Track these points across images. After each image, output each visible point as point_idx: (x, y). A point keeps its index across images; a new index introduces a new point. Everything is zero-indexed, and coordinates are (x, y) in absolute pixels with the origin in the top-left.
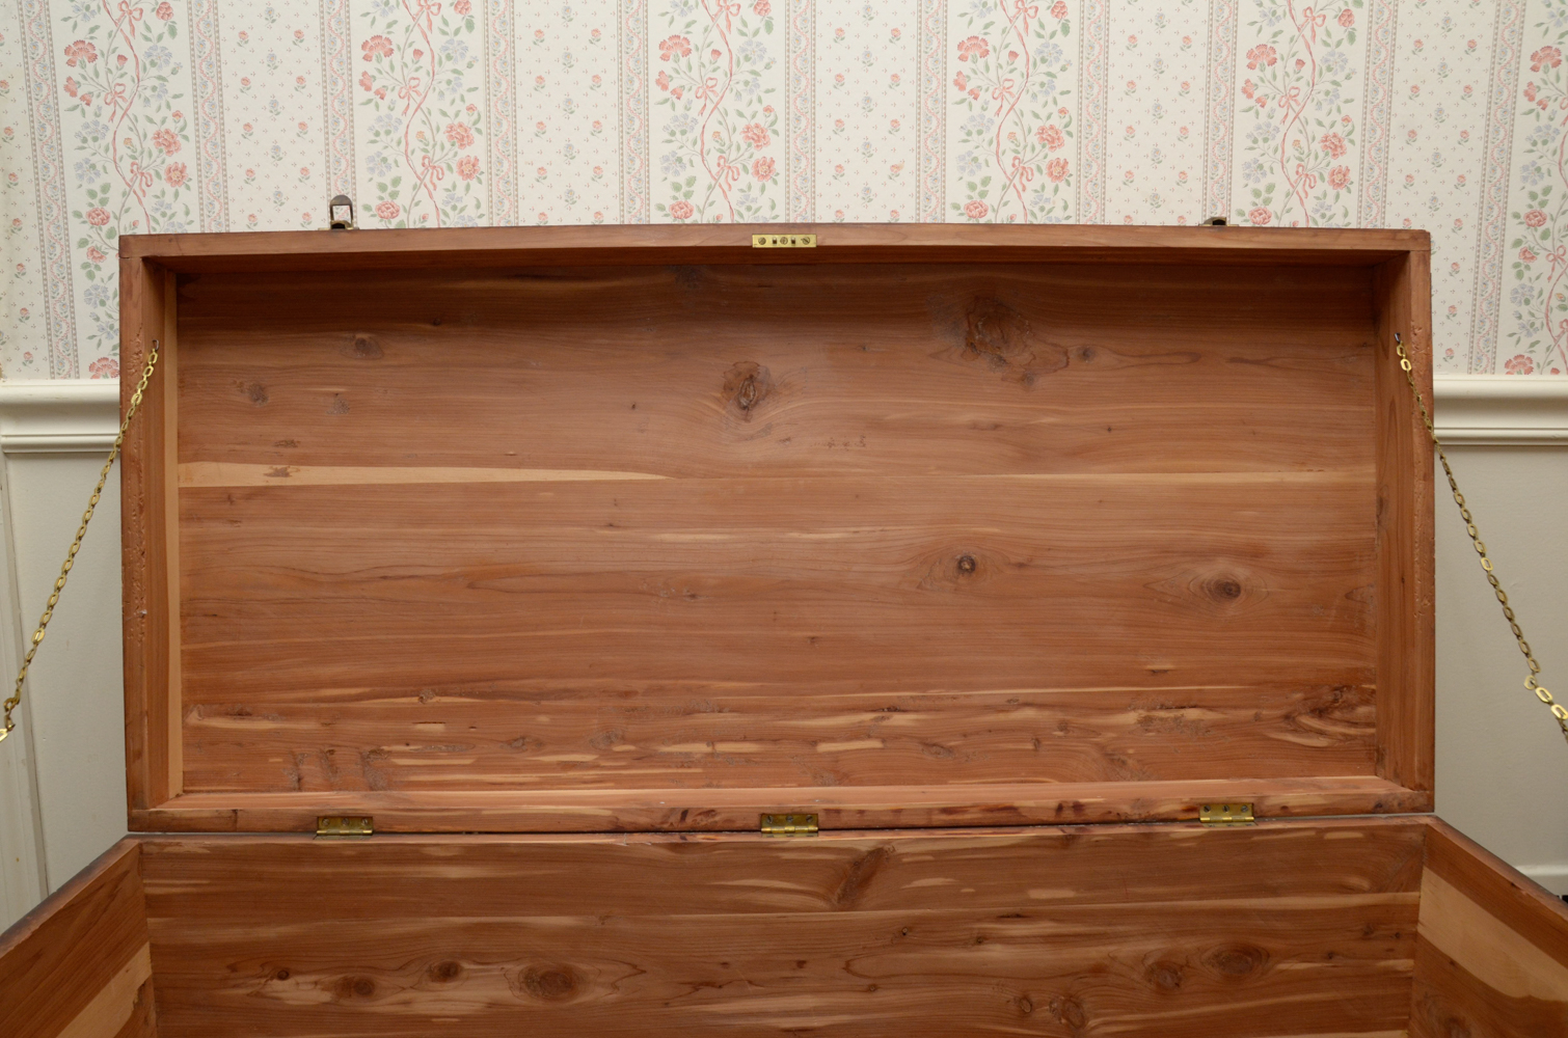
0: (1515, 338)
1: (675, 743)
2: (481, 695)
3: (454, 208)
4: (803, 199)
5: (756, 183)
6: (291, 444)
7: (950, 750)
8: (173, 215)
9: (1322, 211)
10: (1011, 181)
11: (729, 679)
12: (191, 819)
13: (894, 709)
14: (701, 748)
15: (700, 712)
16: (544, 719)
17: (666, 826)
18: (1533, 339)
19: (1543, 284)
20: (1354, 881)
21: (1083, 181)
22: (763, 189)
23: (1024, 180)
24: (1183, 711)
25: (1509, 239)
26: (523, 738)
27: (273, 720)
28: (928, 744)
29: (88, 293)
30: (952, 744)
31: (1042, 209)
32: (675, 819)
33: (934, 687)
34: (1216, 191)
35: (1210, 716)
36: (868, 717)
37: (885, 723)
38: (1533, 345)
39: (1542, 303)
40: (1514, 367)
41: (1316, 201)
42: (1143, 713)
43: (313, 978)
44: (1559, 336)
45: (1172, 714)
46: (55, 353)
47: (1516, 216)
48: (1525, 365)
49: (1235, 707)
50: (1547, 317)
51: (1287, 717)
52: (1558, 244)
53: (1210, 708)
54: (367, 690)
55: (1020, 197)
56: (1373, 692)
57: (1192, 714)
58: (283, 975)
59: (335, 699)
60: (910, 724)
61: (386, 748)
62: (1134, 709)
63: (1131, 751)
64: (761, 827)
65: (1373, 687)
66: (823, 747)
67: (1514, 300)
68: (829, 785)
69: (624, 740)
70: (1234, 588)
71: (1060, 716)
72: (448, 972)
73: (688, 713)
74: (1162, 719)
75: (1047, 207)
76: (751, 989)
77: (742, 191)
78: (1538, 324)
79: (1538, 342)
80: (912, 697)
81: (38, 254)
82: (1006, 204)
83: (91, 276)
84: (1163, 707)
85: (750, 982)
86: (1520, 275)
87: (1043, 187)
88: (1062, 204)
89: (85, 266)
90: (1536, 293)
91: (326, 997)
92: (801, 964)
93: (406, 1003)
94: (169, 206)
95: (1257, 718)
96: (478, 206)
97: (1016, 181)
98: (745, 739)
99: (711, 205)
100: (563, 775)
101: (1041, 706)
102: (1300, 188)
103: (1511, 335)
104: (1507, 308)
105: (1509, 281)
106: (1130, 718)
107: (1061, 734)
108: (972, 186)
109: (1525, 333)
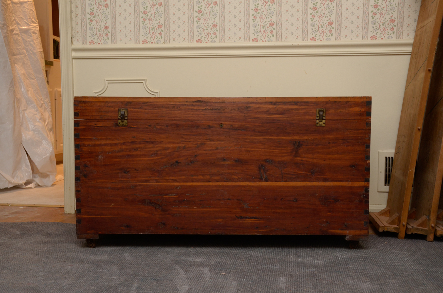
0: (372, 32)
4: (223, 9)
5: (214, 6)
8: (106, 13)
9: (328, 7)
10: (263, 4)
18: (377, 32)
19: (378, 20)
21: (278, 3)
22: (215, 7)
23: (266, 4)
25: (370, 11)
29: (89, 28)
31: (269, 9)
34: (305, 4)
38: (377, 33)
39: (378, 24)
40: (372, 38)
41: (327, 5)
44: (383, 31)
46: (83, 40)
47: (372, 6)
48: (375, 37)
50: (380, 27)
52: (382, 11)
55: (265, 7)
67: (372, 24)
75: (270, 9)
77: (211, 8)
78: (378, 29)
79: (378, 33)
81: (81, 21)
82: (262, 9)
83: (90, 25)
86: (373, 18)
87: (270, 5)
88: (273, 8)
89: (89, 23)
90: (377, 22)
94: (105, 12)
96: (162, 11)
97: (264, 4)
99: (205, 10)
102: (323, 3)
103: (371, 31)
104: (370, 26)
105: (371, 20)
108: (255, 5)
109: (375, 31)
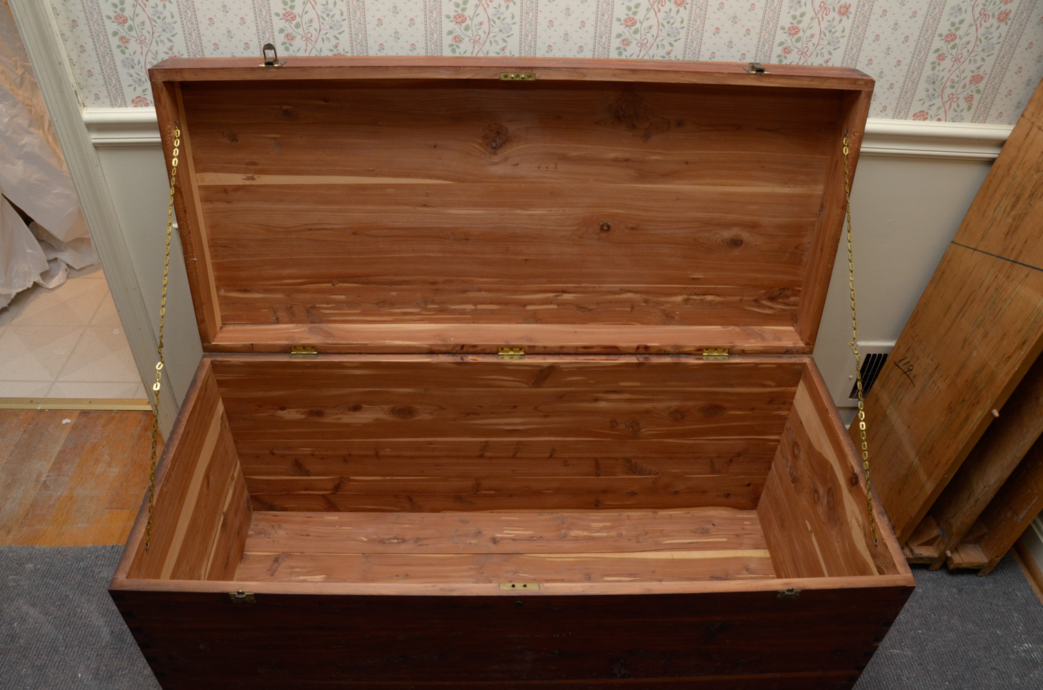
0: (922, 102)
1: (458, 304)
2: (362, 283)
3: (328, 15)
4: (531, 14)
5: (503, 4)
6: (254, 164)
7: (590, 310)
8: (164, 18)
9: (830, 29)
10: (652, 6)
11: (483, 277)
12: (232, 348)
13: (564, 292)
14: (471, 307)
15: (469, 291)
16: (394, 293)
17: (454, 351)
18: (931, 103)
19: (946, 74)
20: (769, 383)
21: (694, 7)
22: (507, 7)
23: (660, 5)
24: (705, 296)
25: (933, 48)
26: (384, 301)
27: (261, 293)
28: (579, 307)
29: (123, 61)
30: (592, 307)
31: (668, 22)
32: (458, 349)
33: (583, 283)
34: (770, 15)
35: (718, 299)
36: (551, 295)
37: (560, 298)
38: (931, 106)
39: (942, 84)
40: (918, 117)
41: (828, 23)
42: (686, 297)
43: (296, 410)
44: (946, 102)
45: (699, 298)
46: (111, 94)
47: (940, 35)
48: (924, 116)
49: (732, 295)
50: (942, 91)
51: (756, 301)
52: (960, 52)
53: (718, 295)
54: (306, 280)
55: (656, 15)
56: (800, 291)
57: (709, 298)
58: (283, 409)
59: (291, 284)
60: (572, 298)
61: (317, 306)
62: (681, 295)
63: (677, 313)
64: (498, 352)
65: (800, 289)
66: (529, 308)
67: (927, 81)
68: (531, 323)
69: (433, 303)
70: (739, 242)
71: (645, 296)
72: (356, 408)
73: (464, 291)
74: (694, 300)
75: (672, 21)
76: (492, 415)
77: (495, 8)
78: (936, 95)
79: (933, 104)
80: (573, 287)
81: (91, 41)
82: (647, 19)
83: (123, 52)
84: (696, 294)
85: (492, 413)
86: (933, 68)
87: (670, 10)
88: (680, 20)
89: (119, 47)
90: (939, 79)
91: (303, 417)
92: (515, 407)
93: (339, 419)
94: (161, 13)
95: (741, 300)
96: (342, 14)
97: (655, 6)
98: (491, 303)
99: (477, 16)
100: (404, 317)
101: (636, 292)
102: (820, 16)
103: (920, 100)
104: (923, 85)
105: (927, 71)
106: (679, 299)
107: (644, 304)
108: (629, 9)
109: (928, 99)
